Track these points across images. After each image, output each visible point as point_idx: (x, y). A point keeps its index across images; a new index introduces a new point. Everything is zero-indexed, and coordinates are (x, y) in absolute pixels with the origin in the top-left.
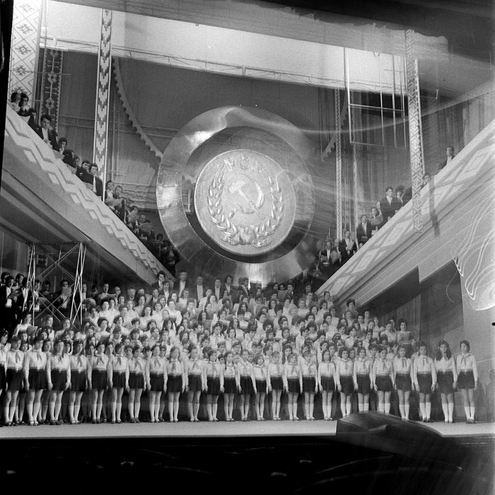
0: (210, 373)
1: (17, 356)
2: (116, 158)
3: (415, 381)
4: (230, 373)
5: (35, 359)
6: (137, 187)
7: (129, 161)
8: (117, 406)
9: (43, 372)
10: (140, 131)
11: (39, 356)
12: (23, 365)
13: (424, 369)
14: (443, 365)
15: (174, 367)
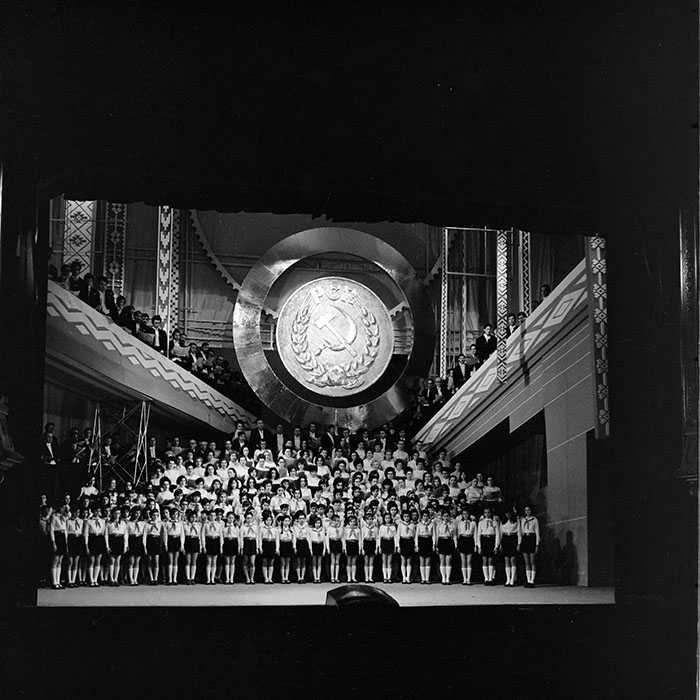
0: (265, 537)
1: (77, 523)
2: (189, 292)
3: (478, 543)
4: (286, 536)
5: (94, 527)
6: (214, 324)
7: (204, 296)
8: (173, 569)
9: (102, 537)
10: (216, 261)
11: (97, 524)
12: (83, 531)
13: (488, 532)
14: (508, 528)
15: (229, 532)
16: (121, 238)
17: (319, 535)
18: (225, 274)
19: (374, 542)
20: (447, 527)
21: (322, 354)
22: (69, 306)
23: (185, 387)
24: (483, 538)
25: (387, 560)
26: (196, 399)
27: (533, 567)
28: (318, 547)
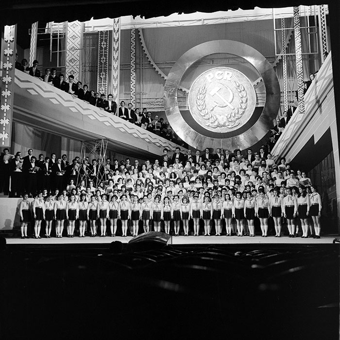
0: (155, 209)
1: (50, 203)
2: (142, 83)
3: (283, 211)
4: (167, 209)
5: (59, 205)
6: (156, 99)
7: (151, 85)
8: (103, 228)
9: (64, 211)
10: (155, 66)
11: (61, 203)
12: (54, 208)
13: (289, 204)
14: (301, 201)
15: (134, 207)
16: (106, 59)
17: (186, 207)
18: (160, 72)
19: (219, 211)
20: (263, 202)
21: (214, 110)
22: (45, 90)
23: (130, 131)
24: (286, 208)
25: (228, 221)
26: (138, 138)
27: (318, 225)
28: (186, 215)
